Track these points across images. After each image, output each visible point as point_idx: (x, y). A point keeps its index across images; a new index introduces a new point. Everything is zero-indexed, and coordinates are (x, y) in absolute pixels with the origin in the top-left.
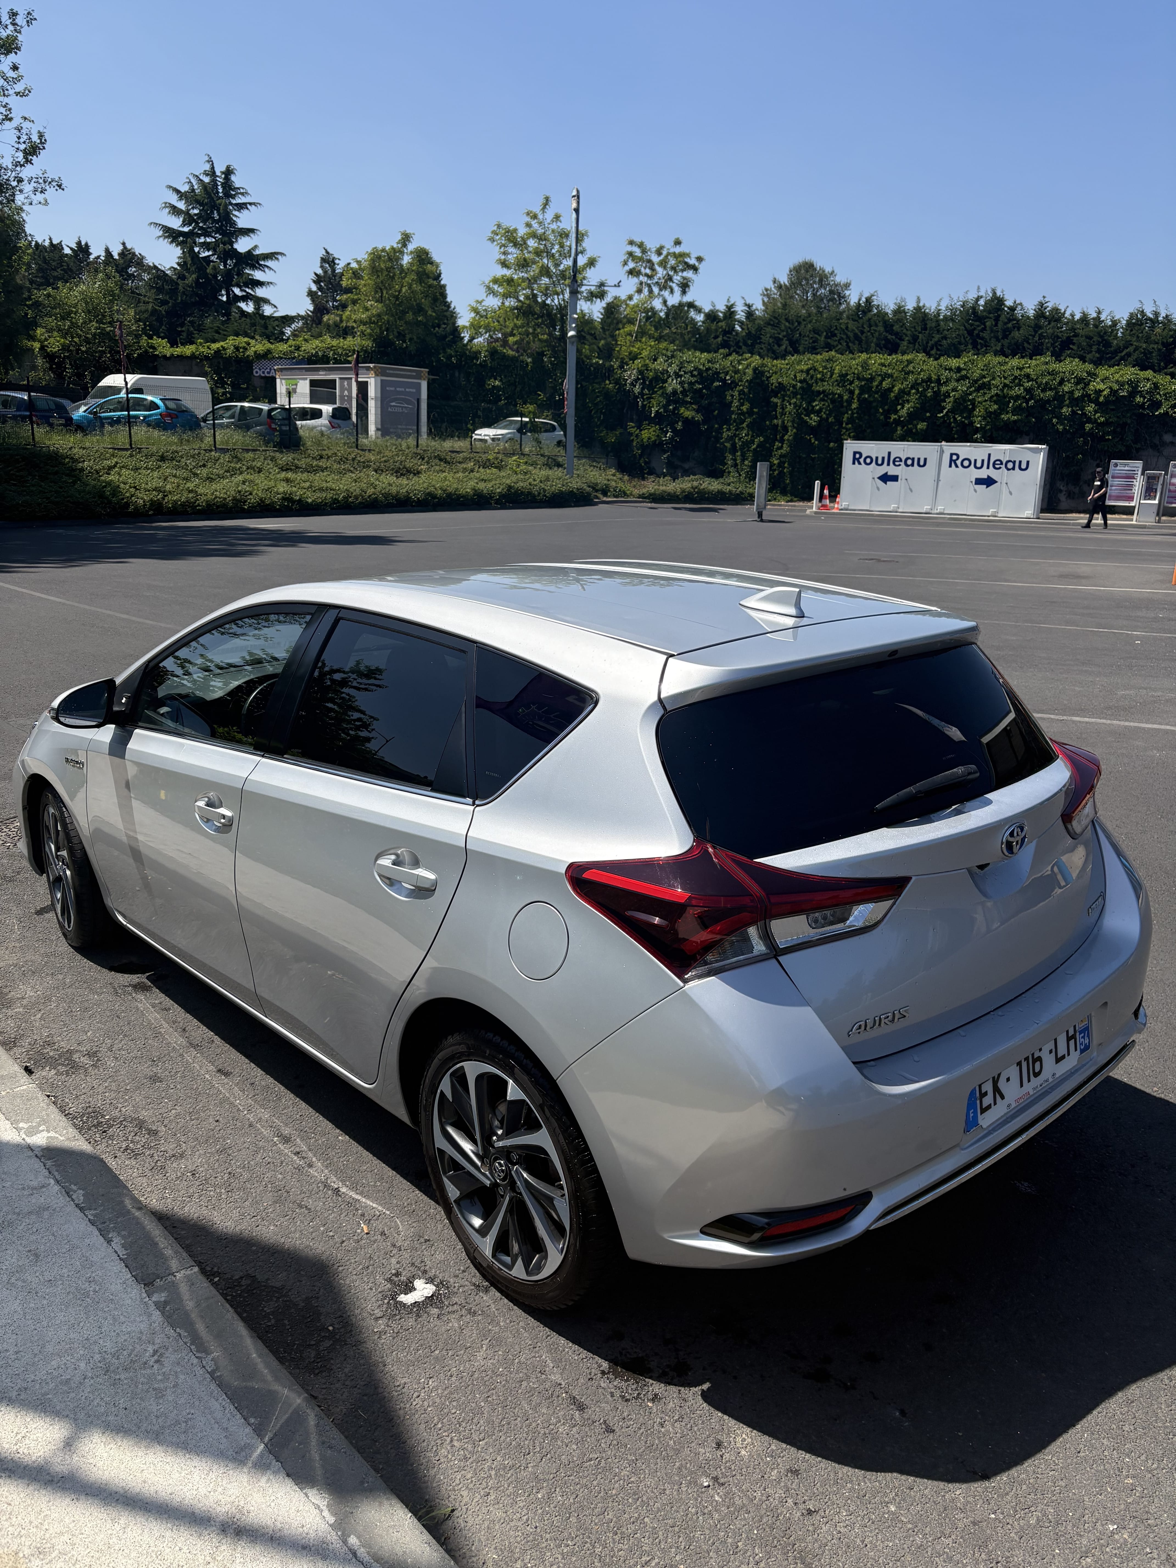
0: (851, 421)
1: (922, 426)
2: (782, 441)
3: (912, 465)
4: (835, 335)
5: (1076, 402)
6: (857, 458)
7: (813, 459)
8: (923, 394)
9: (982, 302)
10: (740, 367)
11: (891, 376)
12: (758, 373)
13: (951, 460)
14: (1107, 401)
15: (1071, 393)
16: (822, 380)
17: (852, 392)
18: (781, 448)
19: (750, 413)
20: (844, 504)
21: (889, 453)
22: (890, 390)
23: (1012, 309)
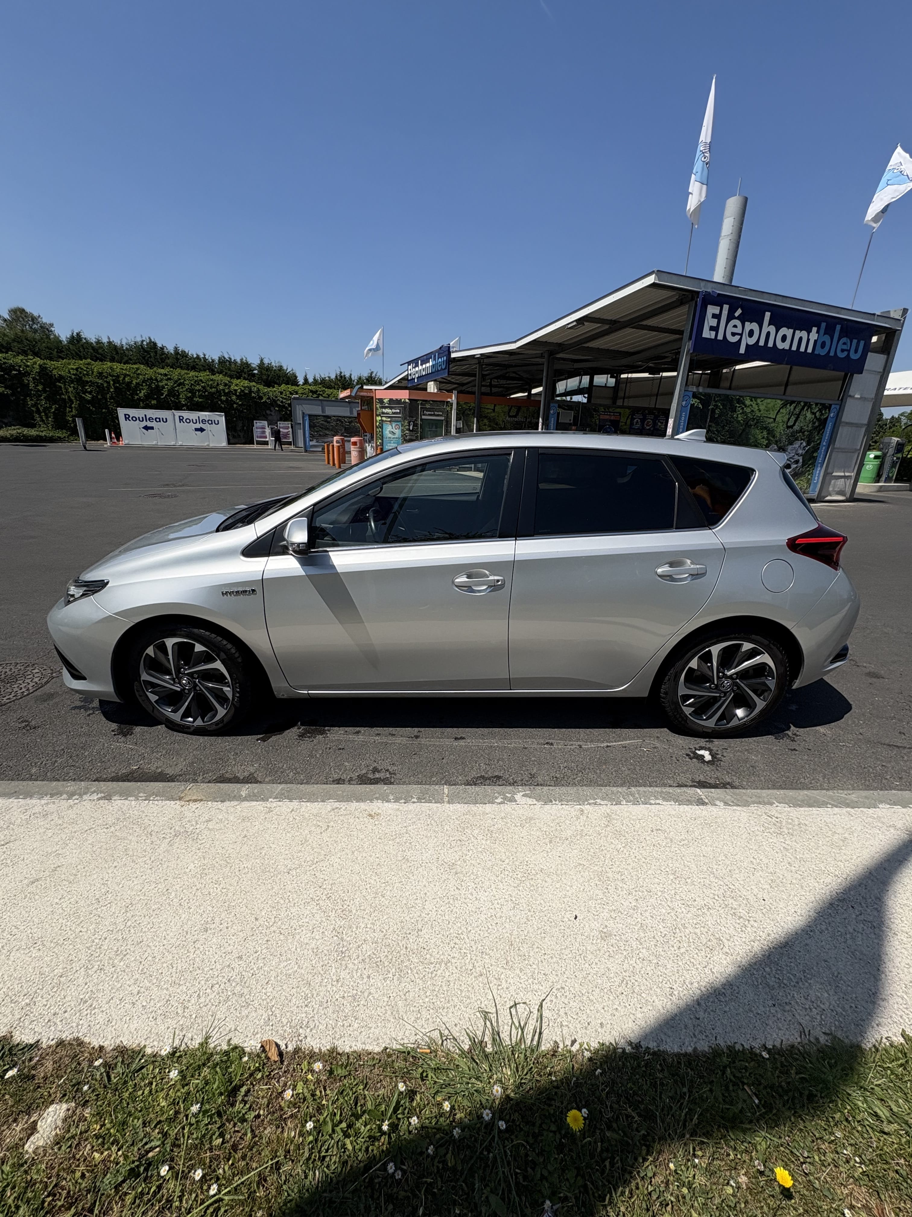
0: (111, 398)
1: (154, 402)
2: (71, 407)
3: (160, 421)
4: (63, 352)
5: (226, 394)
6: (127, 417)
7: (94, 418)
8: (150, 386)
9: (145, 343)
10: (29, 364)
11: (129, 375)
12: (43, 368)
13: (180, 419)
14: (240, 395)
15: (224, 390)
16: (88, 375)
17: (108, 383)
18: (72, 411)
19: (44, 390)
20: (126, 442)
21: (145, 416)
22: (131, 382)
23: (162, 348)
